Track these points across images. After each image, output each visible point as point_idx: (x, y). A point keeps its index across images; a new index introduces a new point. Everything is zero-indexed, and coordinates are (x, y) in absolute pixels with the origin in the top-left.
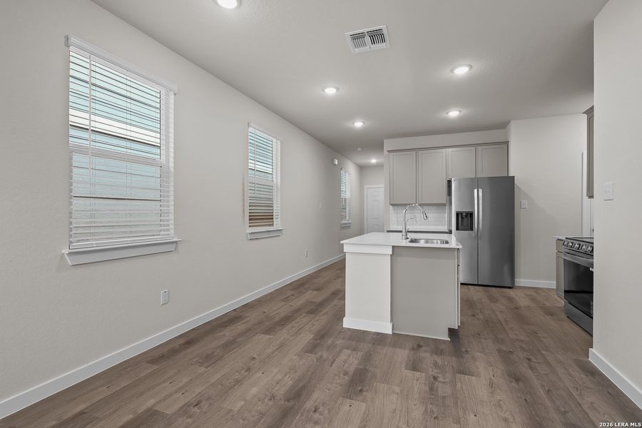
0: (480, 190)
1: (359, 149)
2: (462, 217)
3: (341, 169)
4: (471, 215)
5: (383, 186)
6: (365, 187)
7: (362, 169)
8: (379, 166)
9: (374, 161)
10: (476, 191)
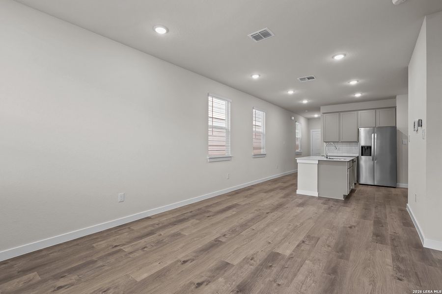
0: (376, 134)
1: (306, 111)
2: (365, 149)
3: (296, 122)
4: (370, 147)
5: (320, 130)
6: (311, 131)
7: (309, 120)
8: (318, 118)
9: (316, 116)
10: (373, 134)
